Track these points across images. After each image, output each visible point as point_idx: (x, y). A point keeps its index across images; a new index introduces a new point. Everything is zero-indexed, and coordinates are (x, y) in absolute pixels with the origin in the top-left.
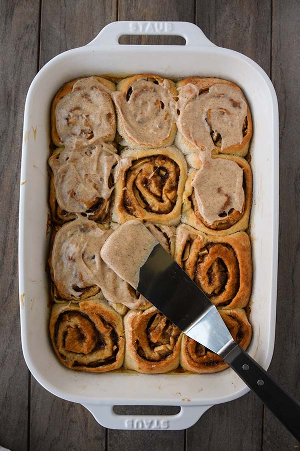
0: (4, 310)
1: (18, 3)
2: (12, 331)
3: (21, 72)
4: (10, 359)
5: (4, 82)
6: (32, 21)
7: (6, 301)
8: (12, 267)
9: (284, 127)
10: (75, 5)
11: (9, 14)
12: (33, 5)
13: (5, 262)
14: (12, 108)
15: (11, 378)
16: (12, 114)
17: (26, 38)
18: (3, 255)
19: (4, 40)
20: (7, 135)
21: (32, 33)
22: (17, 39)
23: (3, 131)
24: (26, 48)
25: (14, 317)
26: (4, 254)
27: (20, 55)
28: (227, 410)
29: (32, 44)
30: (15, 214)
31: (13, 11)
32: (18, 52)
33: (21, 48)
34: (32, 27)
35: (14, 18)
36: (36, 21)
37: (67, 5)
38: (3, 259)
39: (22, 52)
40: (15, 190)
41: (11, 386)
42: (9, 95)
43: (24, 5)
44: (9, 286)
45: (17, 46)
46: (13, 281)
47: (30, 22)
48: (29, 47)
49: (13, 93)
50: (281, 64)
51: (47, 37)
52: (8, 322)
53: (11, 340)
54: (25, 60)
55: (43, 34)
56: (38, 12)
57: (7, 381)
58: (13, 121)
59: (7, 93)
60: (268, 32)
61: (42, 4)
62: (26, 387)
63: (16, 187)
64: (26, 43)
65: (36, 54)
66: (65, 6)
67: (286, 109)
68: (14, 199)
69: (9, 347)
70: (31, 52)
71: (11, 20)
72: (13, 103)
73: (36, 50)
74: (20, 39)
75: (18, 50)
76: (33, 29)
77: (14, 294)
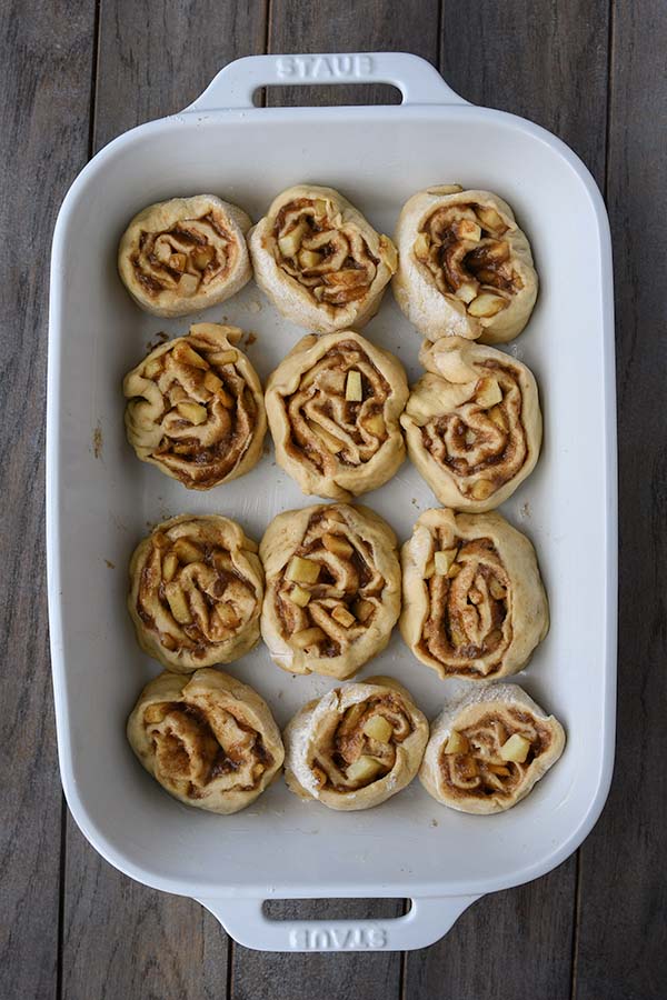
0: (8, 753)
1: (44, 76)
2: (24, 800)
4: (19, 859)
5: (12, 252)
6: (75, 117)
7: (12, 733)
8: (25, 661)
9: (632, 360)
10: (171, 82)
11: (24, 100)
12: (78, 82)
13: (10, 650)
14: (29, 310)
15: (22, 901)
16: (28, 323)
17: (61, 156)
18: (5, 633)
19: (12, 159)
20: (17, 370)
21: (74, 143)
22: (41, 157)
23: (9, 360)
24: (61, 176)
25: (30, 769)
26: (8, 631)
27: (47, 193)
28: (492, 981)
29: (74, 168)
30: (33, 545)
31: (33, 94)
32: (43, 186)
33: (50, 180)
34: (75, 130)
35: (35, 107)
36: (84, 117)
37: (152, 82)
38: (6, 642)
39: (52, 186)
40: (34, 492)
41: (21, 919)
42: (23, 282)
43: (57, 81)
44: (18, 701)
45: (42, 172)
46: (27, 690)
47: (69, 119)
48: (67, 175)
49: (31, 278)
50: (627, 220)
52: (15, 779)
53: (21, 819)
56: (88, 95)
57: (14, 907)
58: (31, 340)
59: (17, 278)
60: (599, 148)
61: (98, 78)
62: (54, 920)
63: (35, 485)
64: (62, 167)
66: (149, 84)
67: (636, 320)
68: (31, 512)
69: (16, 833)
71: (29, 115)
72: (31, 299)
74: (47, 157)
75: (44, 182)
76: (77, 134)
77: (30, 720)
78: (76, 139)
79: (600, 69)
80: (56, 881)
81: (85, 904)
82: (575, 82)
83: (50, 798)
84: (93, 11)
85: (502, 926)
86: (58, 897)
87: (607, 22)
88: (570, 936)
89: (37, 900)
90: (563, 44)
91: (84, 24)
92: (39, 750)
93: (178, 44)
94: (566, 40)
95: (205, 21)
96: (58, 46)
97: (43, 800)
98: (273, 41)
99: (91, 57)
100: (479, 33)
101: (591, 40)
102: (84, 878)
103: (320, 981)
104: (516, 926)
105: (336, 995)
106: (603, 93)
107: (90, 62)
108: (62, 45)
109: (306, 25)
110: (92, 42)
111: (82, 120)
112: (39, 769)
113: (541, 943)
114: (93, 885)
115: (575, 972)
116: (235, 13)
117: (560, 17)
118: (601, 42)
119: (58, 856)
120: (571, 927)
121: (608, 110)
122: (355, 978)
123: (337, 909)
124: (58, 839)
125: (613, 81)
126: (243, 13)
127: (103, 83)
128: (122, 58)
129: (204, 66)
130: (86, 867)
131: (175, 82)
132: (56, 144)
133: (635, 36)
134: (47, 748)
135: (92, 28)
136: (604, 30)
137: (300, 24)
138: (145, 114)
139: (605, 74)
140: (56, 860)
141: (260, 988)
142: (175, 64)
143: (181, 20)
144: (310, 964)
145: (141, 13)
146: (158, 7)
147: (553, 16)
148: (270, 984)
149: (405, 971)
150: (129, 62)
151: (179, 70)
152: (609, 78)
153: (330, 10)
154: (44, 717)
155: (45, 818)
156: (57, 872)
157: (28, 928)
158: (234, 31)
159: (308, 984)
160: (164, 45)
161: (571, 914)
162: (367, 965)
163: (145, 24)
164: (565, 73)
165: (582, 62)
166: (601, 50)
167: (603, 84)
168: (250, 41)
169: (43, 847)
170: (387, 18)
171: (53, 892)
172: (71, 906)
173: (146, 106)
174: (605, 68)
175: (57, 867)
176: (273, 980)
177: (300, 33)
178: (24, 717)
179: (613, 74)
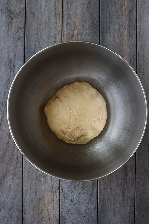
78: (22, 30)
79: (134, 12)
80: (21, 192)
81: (28, 197)
82: (129, 15)
83: (19, 174)
84: (25, 3)
85: (119, 199)
86: (21, 196)
87: (136, 2)
88: (134, 201)
89: (17, 197)
90: (126, 7)
91: (23, 5)
92: (17, 164)
93: (43, 9)
94: (127, 6)
95: (49, 4)
96: (17, 10)
97: (18, 174)
98: (64, 8)
99: (24, 13)
100: (108, 5)
101: (132, 6)
102: (27, 191)
103: (79, 213)
104: (122, 199)
105: (83, 216)
106: (135, 17)
107: (24, 14)
108: (18, 10)
109: (71, 4)
110: (25, 9)
111: (23, 26)
112: (17, 168)
113: (128, 203)
114: (29, 193)
115: (135, 209)
116: (55, 2)
117: (125, 1)
118: (134, 7)
119: (21, 187)
120: (134, 199)
121: (137, 21)
122: (87, 212)
123: (83, 197)
124: (21, 183)
125: (137, 15)
126: (57, 2)
127: (27, 18)
128: (31, 13)
129: (49, 14)
130: (28, 189)
131: (43, 17)
132: (17, 31)
133: (142, 5)
134: (18, 163)
135: (25, 6)
136: (135, 4)
137: (69, 4)
138: (36, 24)
139: (136, 13)
140: (21, 188)
141: (66, 215)
142: (43, 13)
143: (44, 4)
144: (77, 209)
145: (35, 3)
146: (39, 1)
148: (68, 214)
149: (98, 210)
150: (33, 13)
151: (44, 15)
152: (136, 14)
153: (76, 1)
154: (18, 156)
155: (18, 179)
156: (21, 190)
158: (55, 6)
159: (77, 214)
160: (40, 9)
161: (134, 196)
162: (90, 209)
163: (36, 5)
164: (127, 13)
165: (130, 11)
166: (134, 8)
167: (135, 16)
168: (59, 8)
169: (18, 185)
170: (88, 2)
171: (20, 195)
172: (24, 198)
173: (37, 23)
174: (136, 12)
175: (21, 189)
176: (69, 213)
177: (69, 6)
178: (13, 156)
179: (137, 14)
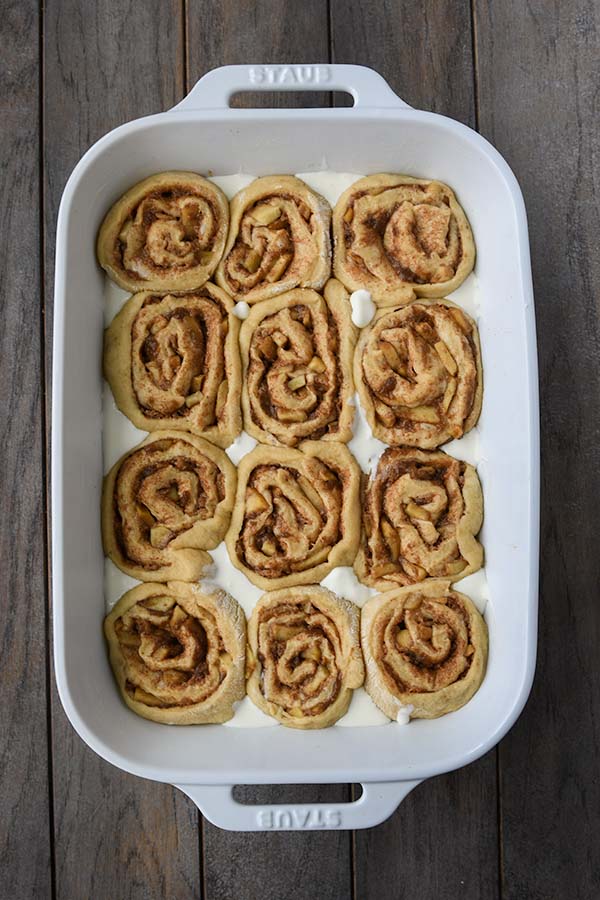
2: (13, 718)
3: (9, 228)
4: (12, 770)
6: (27, 131)
8: (8, 596)
10: (106, 97)
12: (27, 101)
15: (17, 806)
17: (16, 164)
21: (27, 153)
24: (17, 181)
25: (17, 690)
28: (431, 849)
29: (28, 173)
30: (9, 495)
33: (8, 183)
34: (26, 142)
36: (34, 130)
37: (91, 98)
39: (10, 189)
40: (9, 451)
41: (16, 822)
43: (10, 101)
44: (4, 631)
45: (1, 178)
46: (11, 621)
47: (22, 133)
48: (23, 180)
51: (55, 160)
52: (5, 700)
53: (12, 735)
54: (17, 204)
55: (48, 152)
56: (37, 113)
57: (9, 812)
61: (44, 97)
62: (46, 821)
63: (9, 444)
64: (18, 173)
65: (36, 192)
66: (88, 100)
68: (6, 467)
69: (9, 747)
70: (27, 189)
73: (36, 184)
74: (5, 166)
75: (2, 187)
76: (30, 145)
77: (15, 647)
78: (28, 148)
79: (466, 64)
80: (45, 786)
81: (72, 806)
82: (446, 77)
83: (36, 714)
84: (37, 42)
85: (435, 799)
86: (48, 801)
87: (469, 26)
88: (495, 804)
89: (30, 805)
90: (434, 46)
91: (30, 53)
92: (25, 672)
93: (111, 65)
94: (436, 42)
95: (132, 45)
96: (10, 73)
97: (30, 716)
98: (190, 58)
99: (37, 80)
100: (363, 41)
101: (458, 41)
102: (69, 782)
103: (280, 859)
104: (448, 799)
105: (295, 871)
106: (470, 84)
107: (37, 85)
108: (12, 71)
109: (217, 43)
110: (38, 67)
111: (32, 133)
112: (25, 690)
113: (470, 812)
114: (78, 789)
115: (502, 836)
116: (157, 36)
117: (430, 23)
118: (465, 42)
119: (46, 765)
120: (494, 798)
121: (476, 98)
122: (311, 854)
123: (291, 794)
124: (45, 750)
125: (478, 74)
126: (164, 37)
127: (48, 101)
128: (64, 80)
129: (134, 83)
130: (71, 773)
131: (110, 97)
132: (12, 154)
133: (494, 36)
134: (31, 671)
135: (38, 57)
136: (468, 32)
137: (212, 43)
138: (86, 124)
139: (471, 68)
140: (44, 768)
141: (229, 869)
142: (109, 80)
143: (113, 45)
144: (271, 845)
145: (77, 42)
146: (92, 36)
147: (424, 23)
148: (237, 864)
149: (355, 846)
150: (70, 83)
151: (113, 86)
152: (474, 71)
153: (237, 29)
154: (27, 643)
155: (32, 732)
156: (46, 779)
157: (22, 830)
158: (157, 51)
159: (270, 862)
160: (99, 66)
161: (495, 784)
162: (321, 842)
163: (81, 50)
164: (438, 69)
165: (451, 60)
166: (466, 49)
167: (469, 77)
168: (171, 59)
169: (32, 757)
170: (286, 33)
171: (43, 796)
172: (59, 807)
173: (86, 118)
174: (471, 64)
175: (46, 774)
176: (240, 861)
177: (212, 50)
178: (10, 644)
179: (477, 68)
